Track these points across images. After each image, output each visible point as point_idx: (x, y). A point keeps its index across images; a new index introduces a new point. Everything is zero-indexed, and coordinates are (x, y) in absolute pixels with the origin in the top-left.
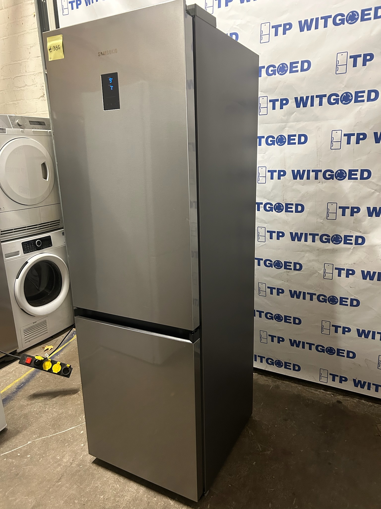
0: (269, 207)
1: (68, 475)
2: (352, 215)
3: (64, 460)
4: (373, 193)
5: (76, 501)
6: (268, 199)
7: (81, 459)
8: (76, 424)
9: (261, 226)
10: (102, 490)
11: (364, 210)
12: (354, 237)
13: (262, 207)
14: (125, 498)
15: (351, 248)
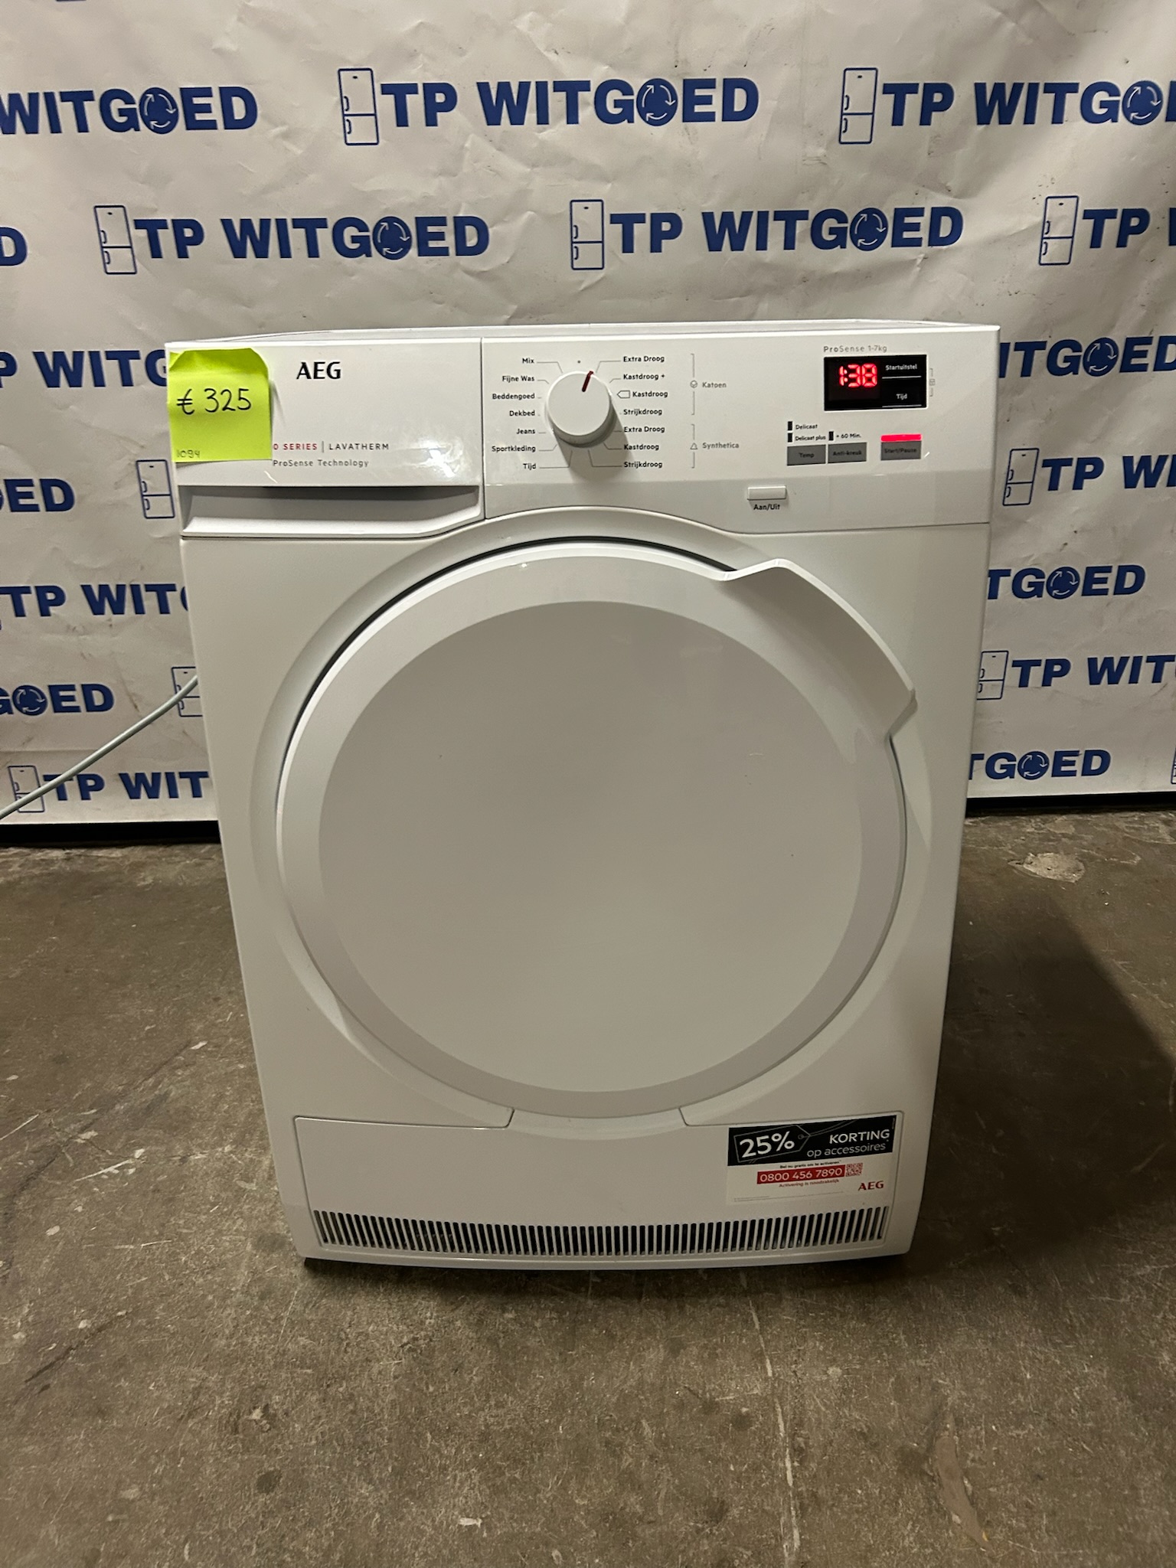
0: (617, 103)
2: (925, 120)
4: (998, 23)
5: (132, 1493)
6: (611, 66)
7: (30, 1319)
9: (584, 195)
10: (237, 1389)
11: (964, 98)
12: (927, 213)
13: (588, 104)
14: (375, 1370)
15: (915, 260)
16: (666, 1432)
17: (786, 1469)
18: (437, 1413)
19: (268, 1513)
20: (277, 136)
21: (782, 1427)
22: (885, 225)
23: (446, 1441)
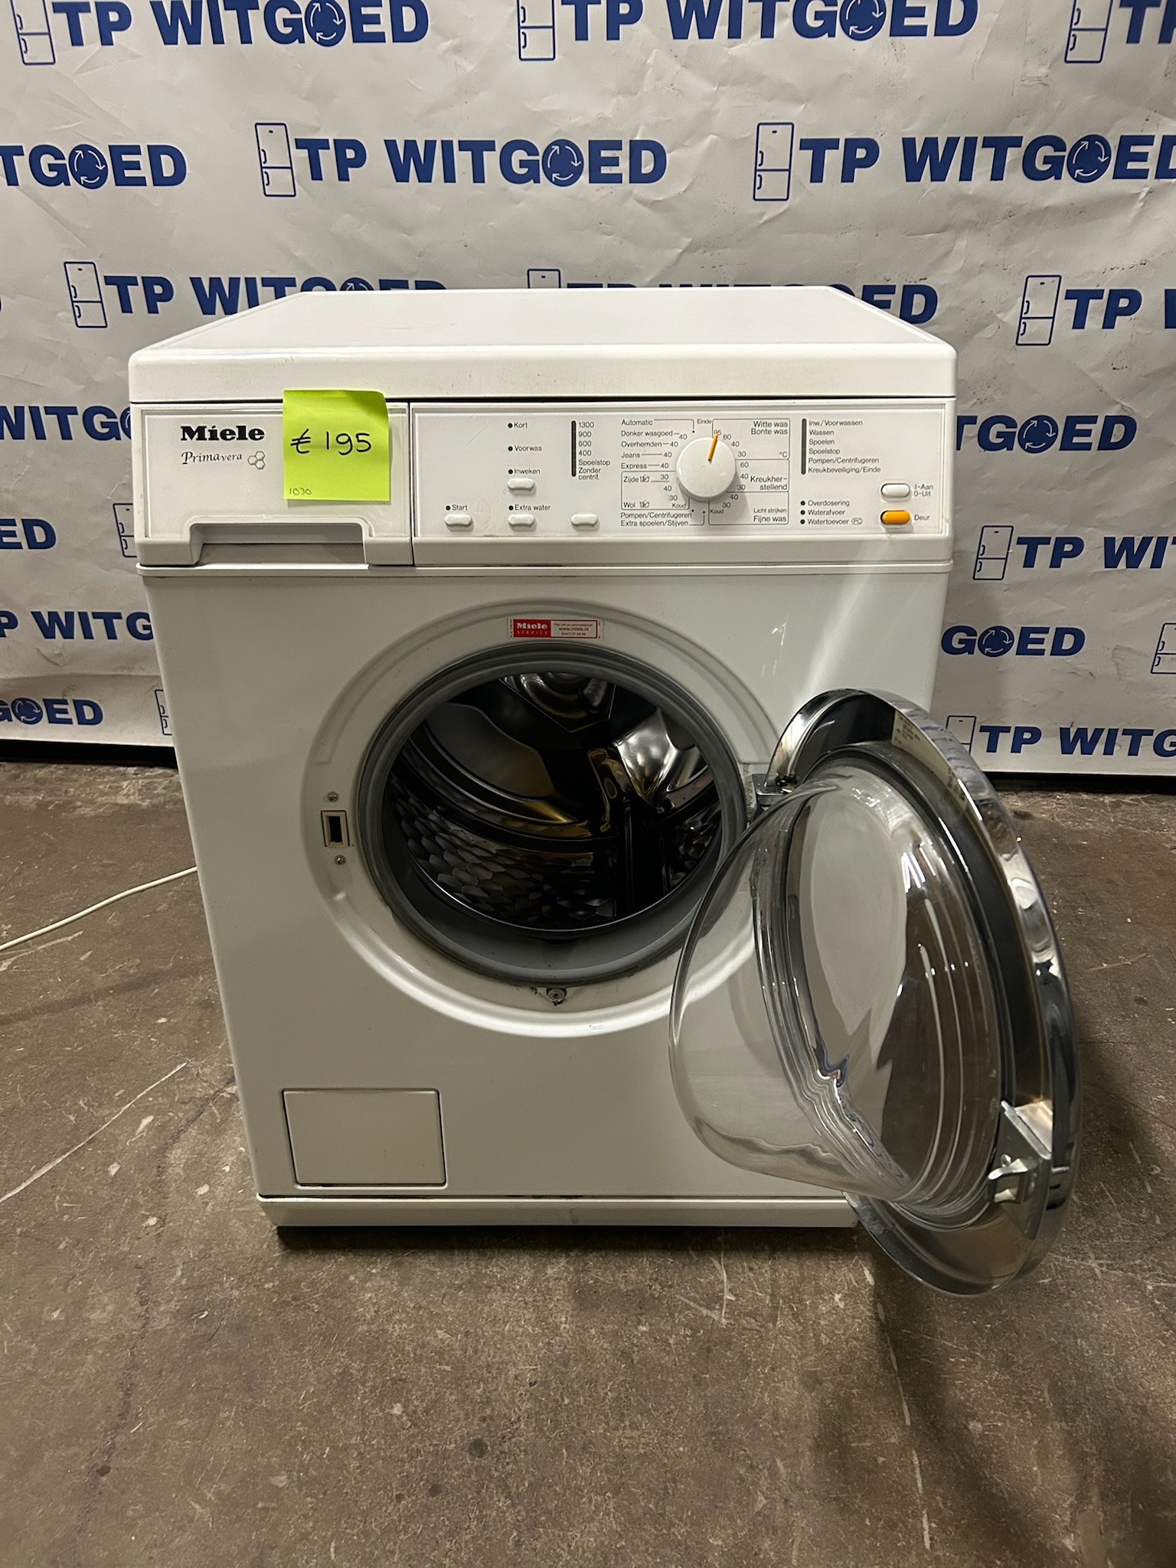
0: (818, 15)
1: (160, 1373)
3: (92, 1316)
5: (281, 1480)
7: (184, 1282)
8: (62, 1145)
10: (379, 1380)
12: (1158, 142)
14: (512, 1373)
15: (1138, 194)
16: (801, 1475)
17: (924, 1529)
18: (572, 1428)
19: (410, 1519)
20: (446, 51)
21: (920, 1485)
22: (1108, 154)
23: (581, 1460)
